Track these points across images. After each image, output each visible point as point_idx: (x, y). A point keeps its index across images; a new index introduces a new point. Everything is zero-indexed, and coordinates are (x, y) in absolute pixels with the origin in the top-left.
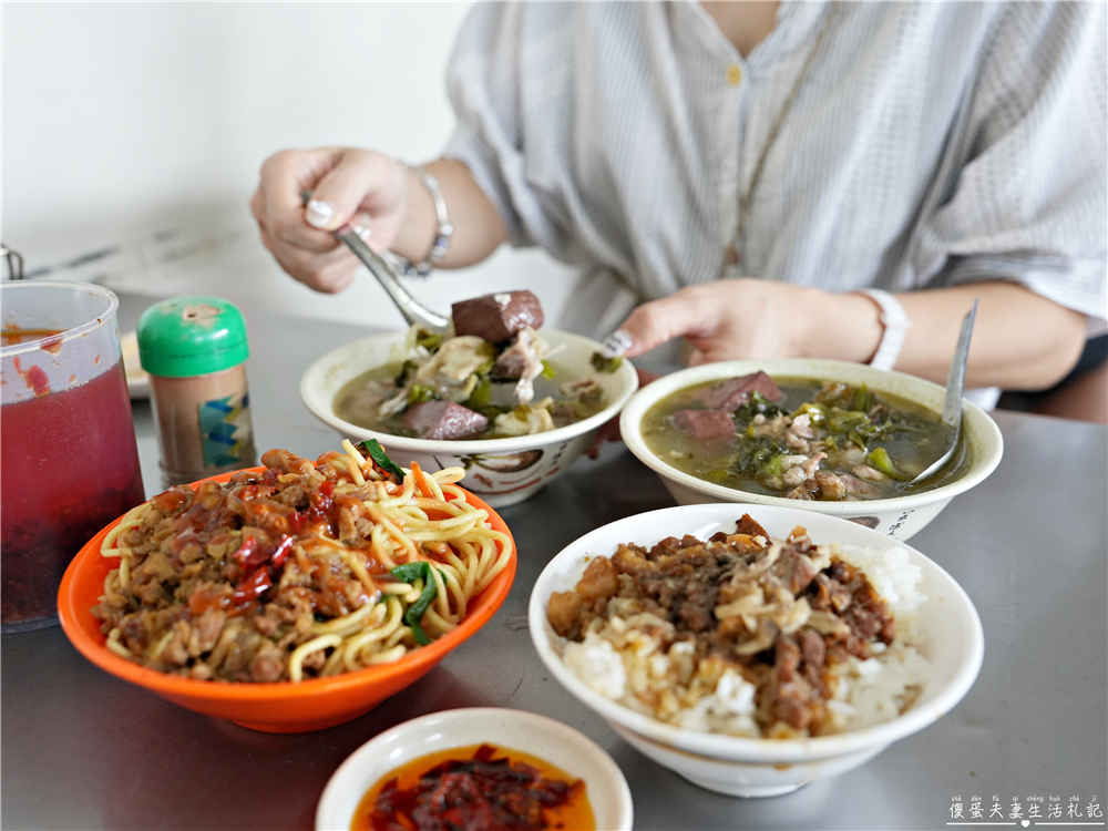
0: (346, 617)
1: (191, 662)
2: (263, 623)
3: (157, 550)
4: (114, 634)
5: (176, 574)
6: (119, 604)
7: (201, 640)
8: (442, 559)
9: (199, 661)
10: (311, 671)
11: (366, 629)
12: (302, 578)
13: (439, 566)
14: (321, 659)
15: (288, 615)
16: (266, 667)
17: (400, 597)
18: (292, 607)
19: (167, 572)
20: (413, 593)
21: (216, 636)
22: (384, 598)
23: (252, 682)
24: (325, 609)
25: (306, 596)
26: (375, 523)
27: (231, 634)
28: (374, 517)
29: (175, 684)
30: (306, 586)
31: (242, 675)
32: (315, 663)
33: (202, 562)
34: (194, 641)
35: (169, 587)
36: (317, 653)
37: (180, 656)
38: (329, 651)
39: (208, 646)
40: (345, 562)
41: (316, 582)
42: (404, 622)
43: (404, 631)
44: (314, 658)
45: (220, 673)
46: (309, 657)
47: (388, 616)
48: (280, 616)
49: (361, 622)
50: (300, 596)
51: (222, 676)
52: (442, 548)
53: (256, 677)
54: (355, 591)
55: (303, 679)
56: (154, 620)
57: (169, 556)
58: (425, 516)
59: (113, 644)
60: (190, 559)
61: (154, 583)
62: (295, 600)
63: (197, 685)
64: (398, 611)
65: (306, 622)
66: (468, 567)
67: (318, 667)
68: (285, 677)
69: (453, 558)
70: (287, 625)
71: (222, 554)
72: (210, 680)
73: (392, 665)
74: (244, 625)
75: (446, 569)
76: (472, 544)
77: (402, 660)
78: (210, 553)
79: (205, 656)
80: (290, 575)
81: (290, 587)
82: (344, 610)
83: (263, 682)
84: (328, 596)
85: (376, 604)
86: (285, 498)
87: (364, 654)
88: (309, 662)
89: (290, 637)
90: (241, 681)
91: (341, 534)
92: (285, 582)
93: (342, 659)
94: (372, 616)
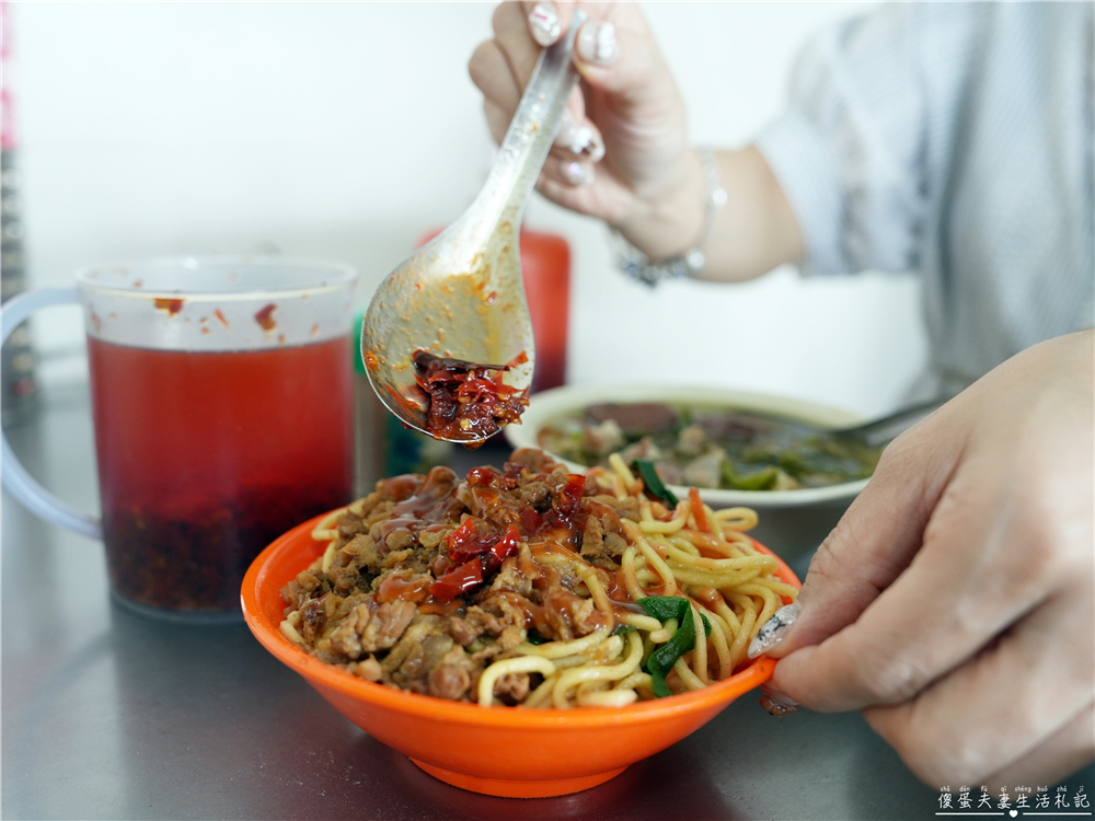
0: (567, 642)
1: (363, 656)
2: (458, 625)
3: (366, 532)
4: (293, 616)
5: (378, 561)
6: (309, 586)
7: (380, 632)
8: (710, 606)
9: (372, 656)
10: (506, 698)
11: (588, 663)
12: (520, 583)
13: (703, 610)
14: (524, 686)
15: (493, 623)
16: (449, 677)
17: (644, 634)
18: (499, 614)
19: (369, 557)
20: (660, 634)
21: (399, 632)
22: (623, 631)
23: (428, 694)
24: (542, 627)
25: (520, 604)
26: (630, 543)
27: (418, 633)
28: (629, 536)
29: (336, 678)
30: (524, 595)
31: (418, 684)
32: (514, 689)
33: (410, 550)
34: (371, 632)
35: (367, 574)
36: (520, 676)
37: (352, 647)
38: (537, 679)
39: (388, 642)
40: (580, 578)
41: (537, 591)
42: (644, 668)
43: (642, 679)
44: (514, 682)
45: (394, 677)
46: (507, 678)
47: (624, 655)
48: (482, 623)
49: (586, 653)
50: (512, 604)
51: (393, 680)
52: (712, 595)
53: (433, 687)
54: (583, 610)
55: (493, 705)
56: (337, 606)
57: (377, 540)
58: (696, 551)
59: (287, 626)
60: (398, 545)
61: (352, 566)
62: (505, 606)
63: (362, 685)
64: (637, 652)
65: (515, 636)
66: (741, 623)
67: (518, 697)
68: (471, 696)
69: (724, 608)
70: (490, 636)
71: (434, 543)
72: (379, 682)
73: (613, 710)
74: (435, 624)
75: (713, 619)
76: (753, 598)
77: (626, 708)
78: (421, 541)
79: (382, 654)
80: (507, 576)
81: (503, 590)
82: (564, 632)
83: (442, 697)
84: (549, 611)
85: (610, 636)
86: (524, 493)
87: (581, 689)
88: (507, 687)
89: (490, 650)
90: (414, 691)
91: (583, 547)
92: (498, 583)
93: (550, 693)
94: (601, 648)
